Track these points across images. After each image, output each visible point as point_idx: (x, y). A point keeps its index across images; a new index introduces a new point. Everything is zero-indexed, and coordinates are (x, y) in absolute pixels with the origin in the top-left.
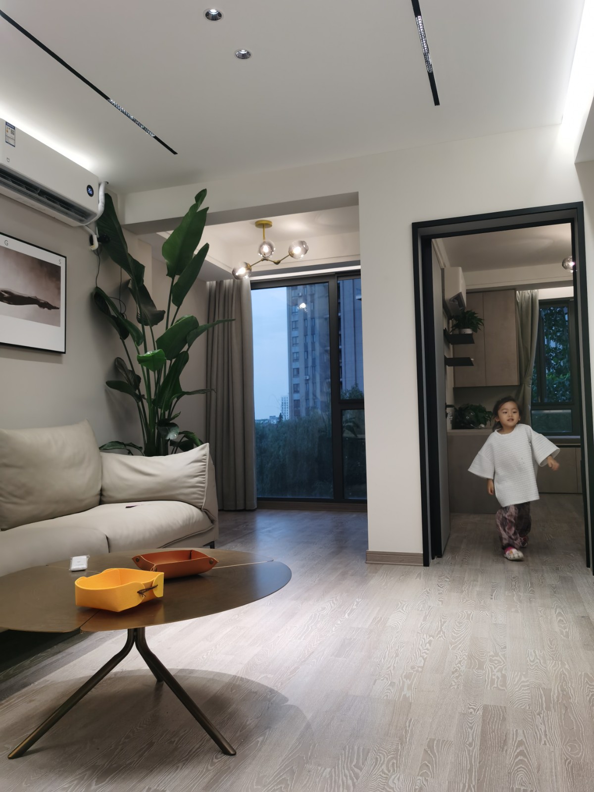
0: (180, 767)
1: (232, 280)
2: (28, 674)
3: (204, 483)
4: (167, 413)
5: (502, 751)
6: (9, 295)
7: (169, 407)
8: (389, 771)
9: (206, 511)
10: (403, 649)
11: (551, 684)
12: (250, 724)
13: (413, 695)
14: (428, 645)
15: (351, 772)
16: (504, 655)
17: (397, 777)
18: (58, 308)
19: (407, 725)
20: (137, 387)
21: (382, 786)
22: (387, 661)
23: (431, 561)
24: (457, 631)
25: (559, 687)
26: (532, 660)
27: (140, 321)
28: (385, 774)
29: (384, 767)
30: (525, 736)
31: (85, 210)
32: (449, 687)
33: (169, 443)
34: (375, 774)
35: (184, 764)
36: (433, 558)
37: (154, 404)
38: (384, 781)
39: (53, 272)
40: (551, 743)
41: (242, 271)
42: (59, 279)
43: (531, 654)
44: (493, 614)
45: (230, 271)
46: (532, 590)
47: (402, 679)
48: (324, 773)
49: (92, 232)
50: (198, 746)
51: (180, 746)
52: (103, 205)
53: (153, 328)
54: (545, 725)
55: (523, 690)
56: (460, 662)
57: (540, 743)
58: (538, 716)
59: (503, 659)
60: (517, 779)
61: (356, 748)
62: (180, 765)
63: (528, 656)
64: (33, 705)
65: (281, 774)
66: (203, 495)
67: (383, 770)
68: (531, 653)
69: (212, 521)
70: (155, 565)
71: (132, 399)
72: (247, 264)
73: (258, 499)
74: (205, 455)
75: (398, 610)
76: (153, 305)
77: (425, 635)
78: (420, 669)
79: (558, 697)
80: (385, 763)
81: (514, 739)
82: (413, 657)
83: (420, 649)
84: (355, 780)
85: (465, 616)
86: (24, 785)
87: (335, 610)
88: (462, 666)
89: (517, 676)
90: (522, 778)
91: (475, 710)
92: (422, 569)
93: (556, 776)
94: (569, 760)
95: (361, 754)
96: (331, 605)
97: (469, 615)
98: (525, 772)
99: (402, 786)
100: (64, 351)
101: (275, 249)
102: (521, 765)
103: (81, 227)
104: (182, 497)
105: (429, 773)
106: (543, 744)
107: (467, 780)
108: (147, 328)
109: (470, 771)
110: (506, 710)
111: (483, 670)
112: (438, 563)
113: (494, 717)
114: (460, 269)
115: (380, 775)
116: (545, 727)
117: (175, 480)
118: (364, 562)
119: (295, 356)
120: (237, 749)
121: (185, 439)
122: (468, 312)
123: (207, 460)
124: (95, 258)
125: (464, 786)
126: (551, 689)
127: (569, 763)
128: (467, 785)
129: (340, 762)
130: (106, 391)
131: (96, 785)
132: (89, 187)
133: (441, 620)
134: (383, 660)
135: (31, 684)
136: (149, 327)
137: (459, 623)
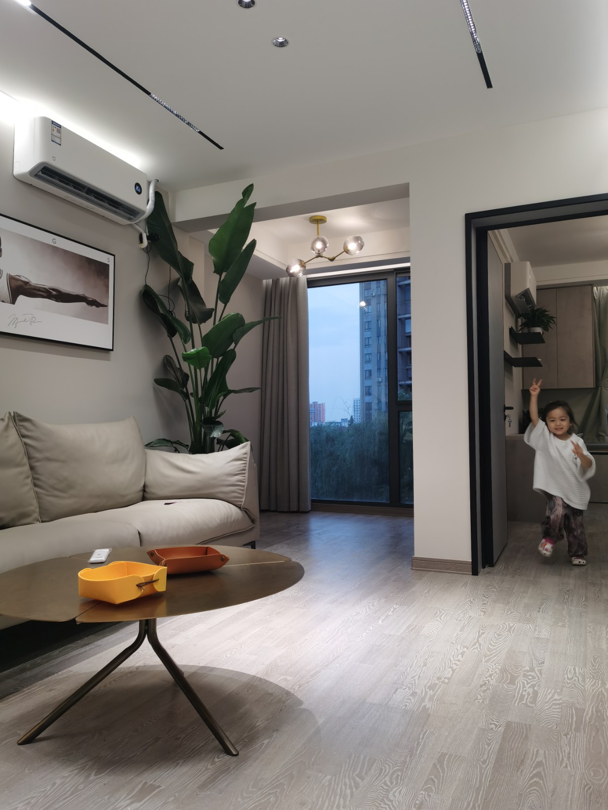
0: (180, 764)
1: (288, 278)
2: (53, 664)
3: (244, 482)
4: (214, 411)
5: (517, 771)
6: (57, 292)
7: (216, 404)
8: (392, 783)
9: (246, 510)
10: (433, 658)
11: (586, 704)
12: (259, 725)
13: (433, 706)
14: (460, 656)
15: (352, 781)
16: (540, 671)
17: (399, 790)
18: (107, 306)
19: (421, 736)
20: (185, 385)
21: (381, 798)
22: (413, 670)
23: (481, 570)
24: (494, 643)
25: (594, 707)
26: (570, 677)
27: (188, 319)
28: (387, 785)
29: (387, 779)
30: (545, 757)
31: (133, 208)
32: (474, 701)
33: (216, 441)
34: (376, 785)
35: (185, 761)
36: (484, 567)
37: (201, 402)
38: (384, 793)
39: (101, 270)
40: (573, 766)
41: (296, 269)
42: (107, 277)
43: (570, 671)
44: (537, 628)
45: (285, 269)
46: (585, 605)
47: (425, 689)
48: (324, 781)
49: (142, 231)
50: (203, 744)
51: (184, 743)
52: (153, 203)
53: (201, 326)
54: (570, 746)
55: (554, 708)
56: (491, 676)
57: (561, 766)
58: (565, 737)
59: (538, 675)
60: (528, 802)
61: (362, 757)
62: (181, 762)
63: (567, 673)
64: (52, 694)
65: (280, 778)
66: (242, 494)
67: (385, 781)
68: (570, 669)
69: (253, 521)
70: (165, 560)
71: (179, 397)
72: (301, 261)
73: (313, 501)
74: (246, 454)
75: (436, 619)
76: (203, 303)
77: (459, 646)
78: (446, 681)
79: (591, 719)
80: (390, 774)
81: (533, 760)
82: (441, 667)
83: (450, 660)
84: (354, 789)
85: (506, 628)
86: (27, 771)
87: (370, 616)
88: (492, 680)
89: (549, 693)
90: (533, 801)
91: (496, 726)
92: (470, 578)
93: (571, 801)
94: (589, 786)
95: (366, 764)
96: (366, 610)
97: (510, 628)
98: (537, 795)
99: (401, 800)
100: (111, 348)
101: (328, 245)
102: (535, 788)
103: (130, 225)
104: (221, 496)
105: (433, 788)
106: (564, 767)
107: (473, 799)
108: (195, 326)
109: (478, 789)
110: (530, 727)
111: (514, 684)
112: (489, 573)
113: (516, 735)
114: (528, 263)
115: (382, 787)
116: (570, 749)
117: (215, 478)
118: (411, 567)
119: (367, 357)
120: (240, 750)
121: (231, 438)
122: (538, 309)
123: (248, 459)
124: (144, 256)
125: (469, 804)
126: (585, 709)
127: (589, 788)
128: (472, 803)
129: (342, 771)
130: (154, 388)
131: (95, 775)
132: (137, 185)
133: (479, 632)
134: (409, 669)
135: (54, 674)
136: (197, 325)
137: (499, 635)
